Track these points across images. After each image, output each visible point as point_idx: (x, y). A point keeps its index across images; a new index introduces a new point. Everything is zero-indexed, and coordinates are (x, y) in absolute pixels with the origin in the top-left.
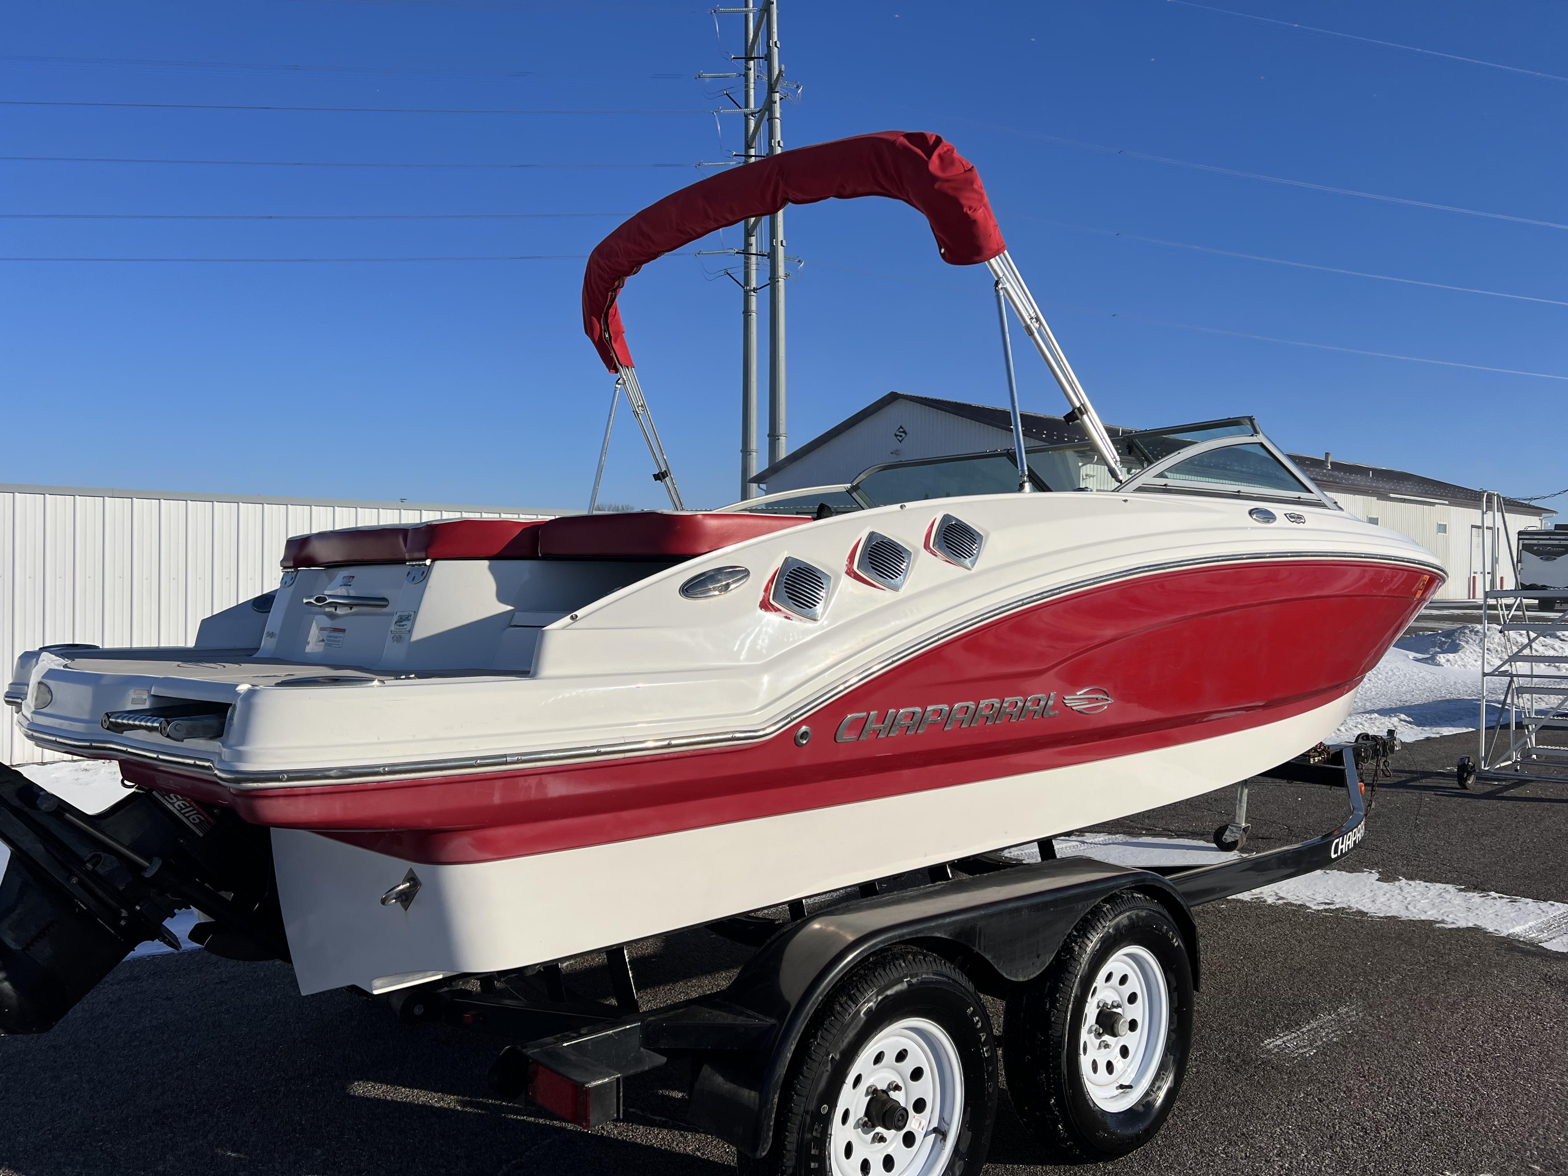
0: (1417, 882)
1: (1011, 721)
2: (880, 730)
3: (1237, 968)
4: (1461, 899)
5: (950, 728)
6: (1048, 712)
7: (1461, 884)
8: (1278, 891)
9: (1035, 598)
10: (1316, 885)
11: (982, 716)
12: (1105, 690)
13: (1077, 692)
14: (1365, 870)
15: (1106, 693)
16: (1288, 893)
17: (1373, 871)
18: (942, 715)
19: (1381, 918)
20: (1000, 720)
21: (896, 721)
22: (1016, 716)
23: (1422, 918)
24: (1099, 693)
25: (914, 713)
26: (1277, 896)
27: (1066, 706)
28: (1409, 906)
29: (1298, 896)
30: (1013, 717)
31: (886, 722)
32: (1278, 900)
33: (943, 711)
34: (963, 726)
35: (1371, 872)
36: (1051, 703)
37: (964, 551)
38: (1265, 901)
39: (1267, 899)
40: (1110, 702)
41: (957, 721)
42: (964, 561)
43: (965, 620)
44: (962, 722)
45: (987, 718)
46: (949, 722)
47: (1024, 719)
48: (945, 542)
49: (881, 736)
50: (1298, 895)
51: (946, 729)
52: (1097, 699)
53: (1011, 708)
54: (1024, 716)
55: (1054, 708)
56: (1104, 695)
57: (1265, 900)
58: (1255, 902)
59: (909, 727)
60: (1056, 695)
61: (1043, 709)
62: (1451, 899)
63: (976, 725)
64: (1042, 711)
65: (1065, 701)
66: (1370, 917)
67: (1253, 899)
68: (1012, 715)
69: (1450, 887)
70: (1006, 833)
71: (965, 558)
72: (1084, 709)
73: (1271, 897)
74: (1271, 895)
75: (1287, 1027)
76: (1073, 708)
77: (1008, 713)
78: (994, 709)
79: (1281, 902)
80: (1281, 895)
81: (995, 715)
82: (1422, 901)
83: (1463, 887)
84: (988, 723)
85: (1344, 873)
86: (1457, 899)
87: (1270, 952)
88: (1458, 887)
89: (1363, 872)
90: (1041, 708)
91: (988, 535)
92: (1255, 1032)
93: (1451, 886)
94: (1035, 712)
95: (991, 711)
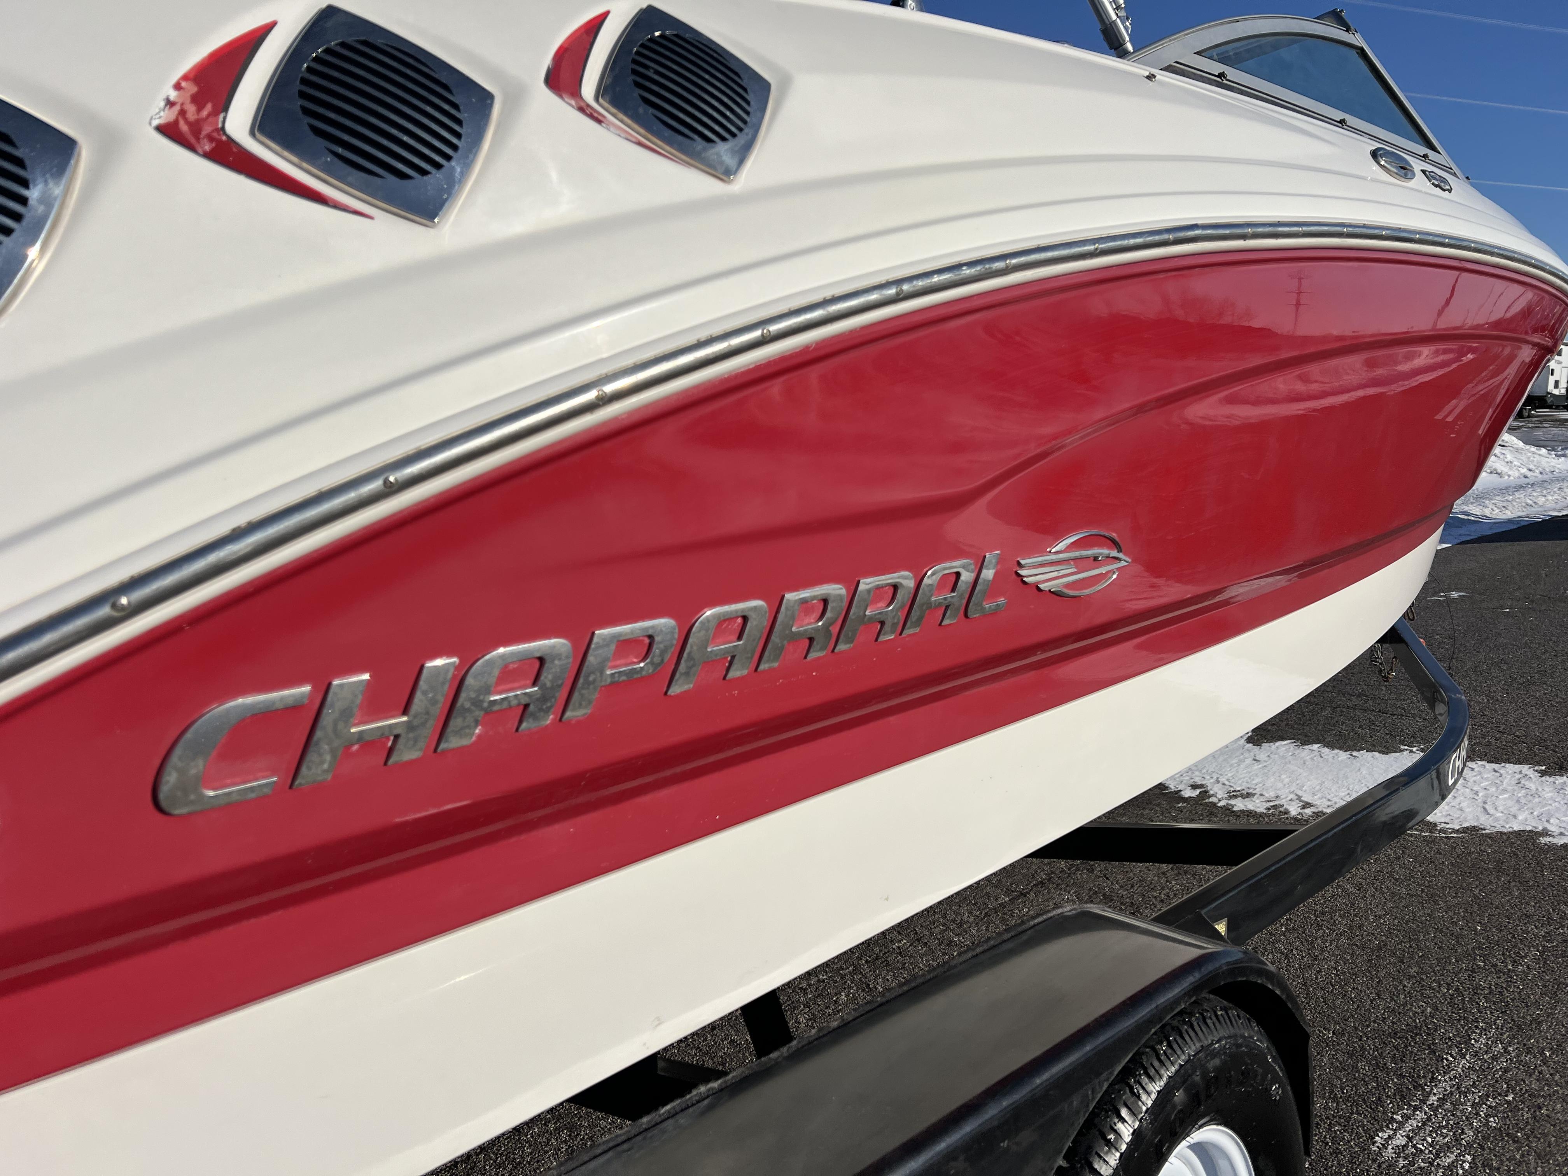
0: (1480, 763)
1: (883, 638)
2: (397, 737)
3: (1282, 953)
4: (1551, 789)
5: (686, 687)
6: (979, 604)
7: (1539, 764)
8: (1300, 793)
9: (936, 279)
10: (1347, 778)
11: (794, 638)
12: (1114, 535)
13: (1051, 545)
14: (1403, 747)
15: (1115, 544)
16: (1314, 794)
17: (1414, 749)
18: (656, 650)
19: (1458, 831)
20: (849, 640)
21: (463, 695)
22: (894, 625)
23: (1515, 829)
24: (1100, 545)
25: (541, 660)
26: (1301, 801)
27: (1025, 583)
28: (1487, 807)
29: (1329, 800)
30: (887, 627)
31: (419, 702)
32: (1304, 808)
33: (657, 639)
34: (734, 674)
35: (1411, 751)
36: (988, 574)
37: (705, 119)
38: (1287, 812)
39: (1288, 807)
40: (1123, 563)
41: (710, 663)
42: (705, 149)
43: (703, 335)
44: (731, 663)
45: (811, 640)
46: (682, 667)
47: (917, 630)
48: (638, 85)
49: (407, 754)
50: (1329, 797)
51: (675, 690)
52: (1096, 559)
53: (882, 604)
54: (917, 623)
55: (994, 589)
56: (1109, 548)
57: (1286, 809)
58: (1273, 815)
59: (526, 706)
60: (1001, 560)
61: (967, 596)
62: (1537, 789)
63: (775, 665)
64: (964, 602)
65: (1022, 572)
66: (1441, 831)
67: (1268, 809)
68: (882, 623)
69: (1525, 769)
70: (887, 899)
71: (709, 140)
72: (1068, 586)
73: (1293, 803)
74: (1291, 800)
75: (1403, 1096)
76: (1041, 586)
77: (871, 618)
78: (828, 614)
79: (1308, 811)
80: (1307, 798)
81: (835, 630)
82: (1500, 797)
83: (1544, 768)
84: (813, 655)
85: (1376, 754)
86: (1546, 789)
87: (1323, 913)
88: (1536, 768)
89: (1401, 751)
90: (961, 596)
91: (786, 81)
92: (1352, 1113)
93: (1527, 767)
94: (947, 607)
95: (820, 618)
